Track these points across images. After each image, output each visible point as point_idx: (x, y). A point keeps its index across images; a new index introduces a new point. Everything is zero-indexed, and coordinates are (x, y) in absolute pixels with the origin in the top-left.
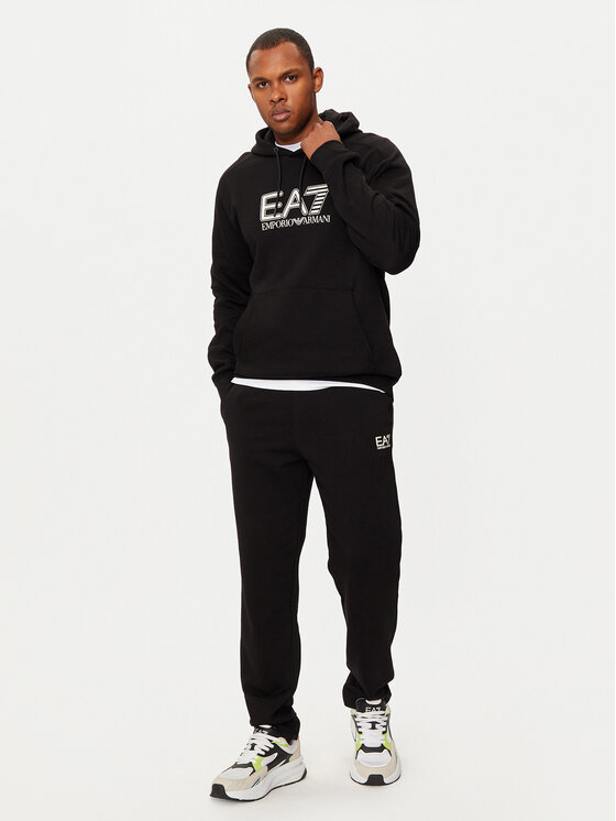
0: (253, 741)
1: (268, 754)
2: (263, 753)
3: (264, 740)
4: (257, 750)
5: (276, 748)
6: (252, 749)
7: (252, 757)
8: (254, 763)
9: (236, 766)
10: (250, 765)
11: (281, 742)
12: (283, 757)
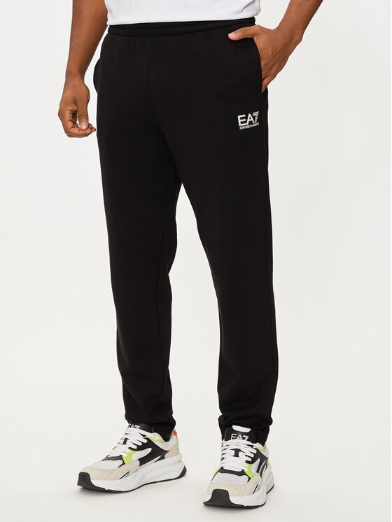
0: (127, 436)
1: (140, 448)
2: (135, 447)
3: (137, 435)
4: (129, 444)
5: (149, 443)
6: (125, 443)
7: (123, 451)
8: (124, 456)
9: (108, 458)
10: (120, 458)
11: (156, 438)
12: (158, 453)
